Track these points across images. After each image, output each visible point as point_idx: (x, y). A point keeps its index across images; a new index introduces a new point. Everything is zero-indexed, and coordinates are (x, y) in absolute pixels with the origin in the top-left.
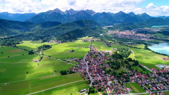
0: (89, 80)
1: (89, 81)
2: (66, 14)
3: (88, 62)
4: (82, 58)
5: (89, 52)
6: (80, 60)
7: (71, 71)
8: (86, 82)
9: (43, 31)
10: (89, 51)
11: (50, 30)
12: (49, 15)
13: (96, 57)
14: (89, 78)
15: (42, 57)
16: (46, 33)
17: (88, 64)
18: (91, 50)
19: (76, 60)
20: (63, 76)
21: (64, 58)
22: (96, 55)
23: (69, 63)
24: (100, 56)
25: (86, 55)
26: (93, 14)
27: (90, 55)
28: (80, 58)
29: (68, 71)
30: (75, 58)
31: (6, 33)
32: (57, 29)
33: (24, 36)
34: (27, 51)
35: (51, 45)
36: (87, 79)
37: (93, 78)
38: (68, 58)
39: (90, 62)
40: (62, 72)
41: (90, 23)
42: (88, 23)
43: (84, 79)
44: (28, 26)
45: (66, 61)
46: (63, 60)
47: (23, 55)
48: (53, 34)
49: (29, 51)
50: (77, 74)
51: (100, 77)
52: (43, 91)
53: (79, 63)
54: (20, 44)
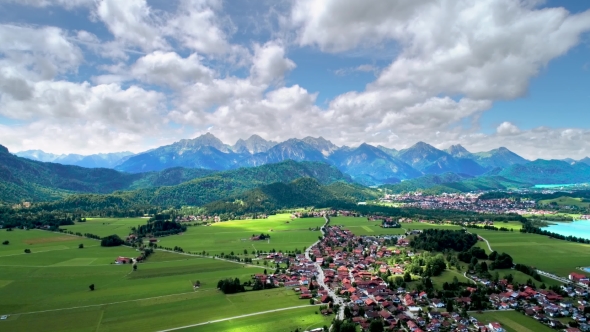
0: (329, 303)
1: (331, 306)
2: (235, 151)
3: (320, 261)
4: (299, 253)
5: (321, 240)
6: (292, 256)
7: (259, 283)
8: (321, 310)
9: (156, 193)
10: (323, 237)
11: (180, 190)
12: (181, 153)
13: (351, 250)
14: (329, 300)
15: (152, 251)
17: (323, 265)
18: (331, 234)
19: (277, 258)
20: (229, 295)
21: (232, 253)
22: (349, 245)
23: (250, 265)
25: (311, 246)
26: (327, 150)
27: (329, 245)
28: (291, 253)
29: (248, 284)
30: (274, 252)
32: (207, 185)
33: (89, 204)
34: (97, 238)
35: (185, 225)
36: (324, 302)
37: (346, 298)
38: (246, 253)
39: (331, 261)
40: (226, 282)
43: (312, 303)
45: (239, 261)
46: (227, 258)
47: (81, 247)
50: (281, 291)
51: (371, 296)
53: (288, 263)
54: (73, 224)
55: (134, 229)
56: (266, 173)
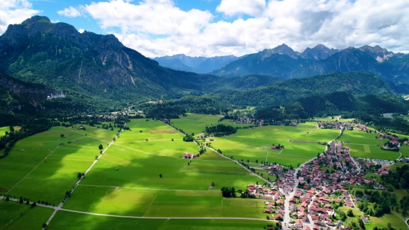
0: (277, 221)
1: (277, 224)
2: (303, 57)
3: (301, 179)
4: (292, 168)
5: (318, 156)
6: (285, 170)
7: (247, 192)
8: (268, 226)
9: (234, 96)
10: (322, 154)
11: (249, 94)
12: (262, 59)
13: (333, 172)
14: (281, 219)
15: (205, 150)
16: (239, 100)
17: (300, 184)
18: (331, 151)
19: (274, 170)
20: (224, 198)
21: (248, 161)
22: (335, 167)
23: (253, 174)
24: (347, 172)
25: (306, 163)
26: (382, 56)
27: (320, 163)
28: (287, 168)
29: (240, 191)
30: (276, 164)
31: (166, 95)
32: (267, 92)
33: (193, 103)
34: (184, 133)
35: (237, 128)
36: (276, 219)
37: (293, 220)
38: (257, 162)
39: (309, 182)
40: (227, 189)
41: (362, 82)
42: (356, 82)
43: (268, 218)
44: (210, 84)
45: (249, 168)
46: (243, 164)
47: (173, 140)
48: (255, 103)
49: (187, 135)
50: (257, 202)
51: (312, 222)
52: (169, 218)
53: (278, 177)
54: (179, 118)
55: (207, 127)
56: (314, 83)
